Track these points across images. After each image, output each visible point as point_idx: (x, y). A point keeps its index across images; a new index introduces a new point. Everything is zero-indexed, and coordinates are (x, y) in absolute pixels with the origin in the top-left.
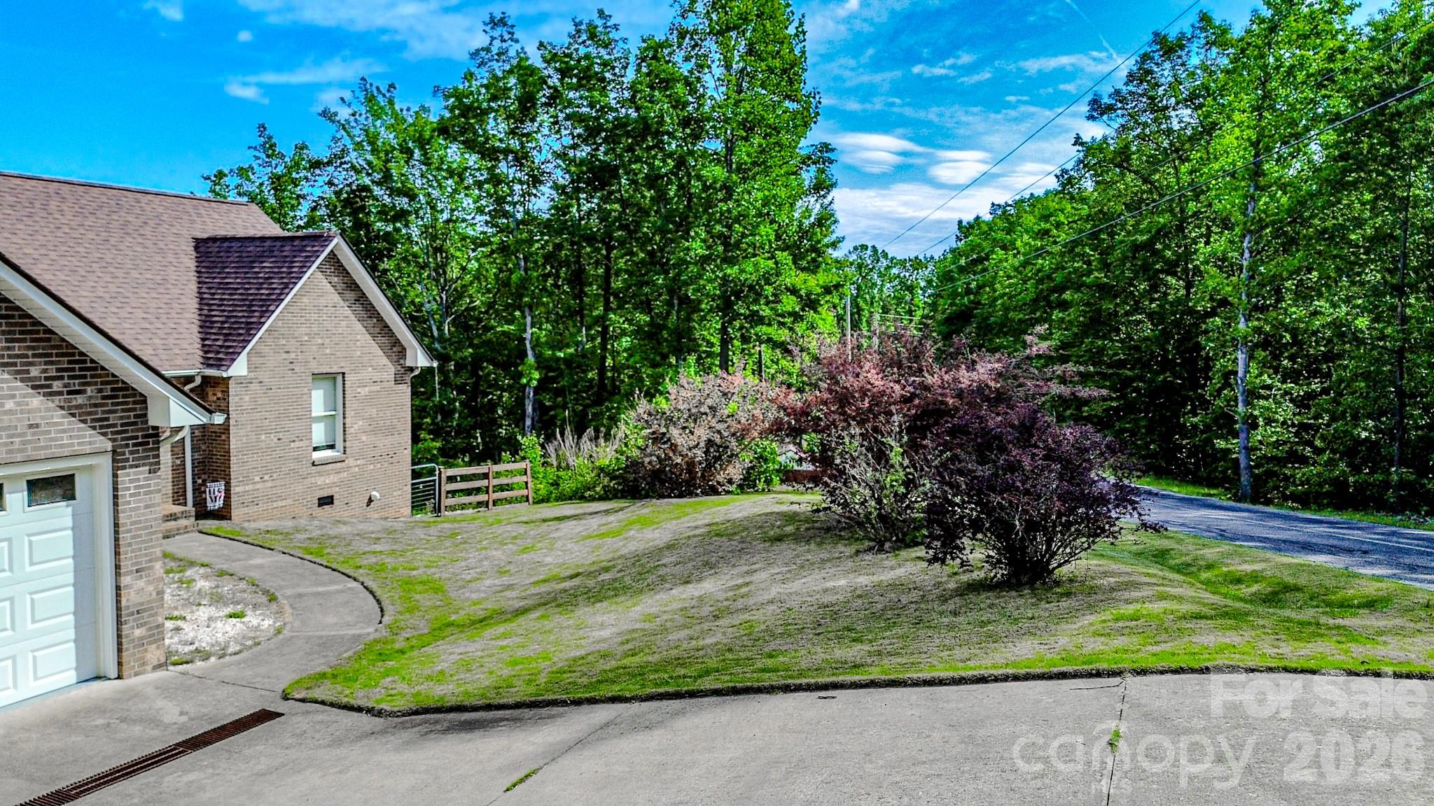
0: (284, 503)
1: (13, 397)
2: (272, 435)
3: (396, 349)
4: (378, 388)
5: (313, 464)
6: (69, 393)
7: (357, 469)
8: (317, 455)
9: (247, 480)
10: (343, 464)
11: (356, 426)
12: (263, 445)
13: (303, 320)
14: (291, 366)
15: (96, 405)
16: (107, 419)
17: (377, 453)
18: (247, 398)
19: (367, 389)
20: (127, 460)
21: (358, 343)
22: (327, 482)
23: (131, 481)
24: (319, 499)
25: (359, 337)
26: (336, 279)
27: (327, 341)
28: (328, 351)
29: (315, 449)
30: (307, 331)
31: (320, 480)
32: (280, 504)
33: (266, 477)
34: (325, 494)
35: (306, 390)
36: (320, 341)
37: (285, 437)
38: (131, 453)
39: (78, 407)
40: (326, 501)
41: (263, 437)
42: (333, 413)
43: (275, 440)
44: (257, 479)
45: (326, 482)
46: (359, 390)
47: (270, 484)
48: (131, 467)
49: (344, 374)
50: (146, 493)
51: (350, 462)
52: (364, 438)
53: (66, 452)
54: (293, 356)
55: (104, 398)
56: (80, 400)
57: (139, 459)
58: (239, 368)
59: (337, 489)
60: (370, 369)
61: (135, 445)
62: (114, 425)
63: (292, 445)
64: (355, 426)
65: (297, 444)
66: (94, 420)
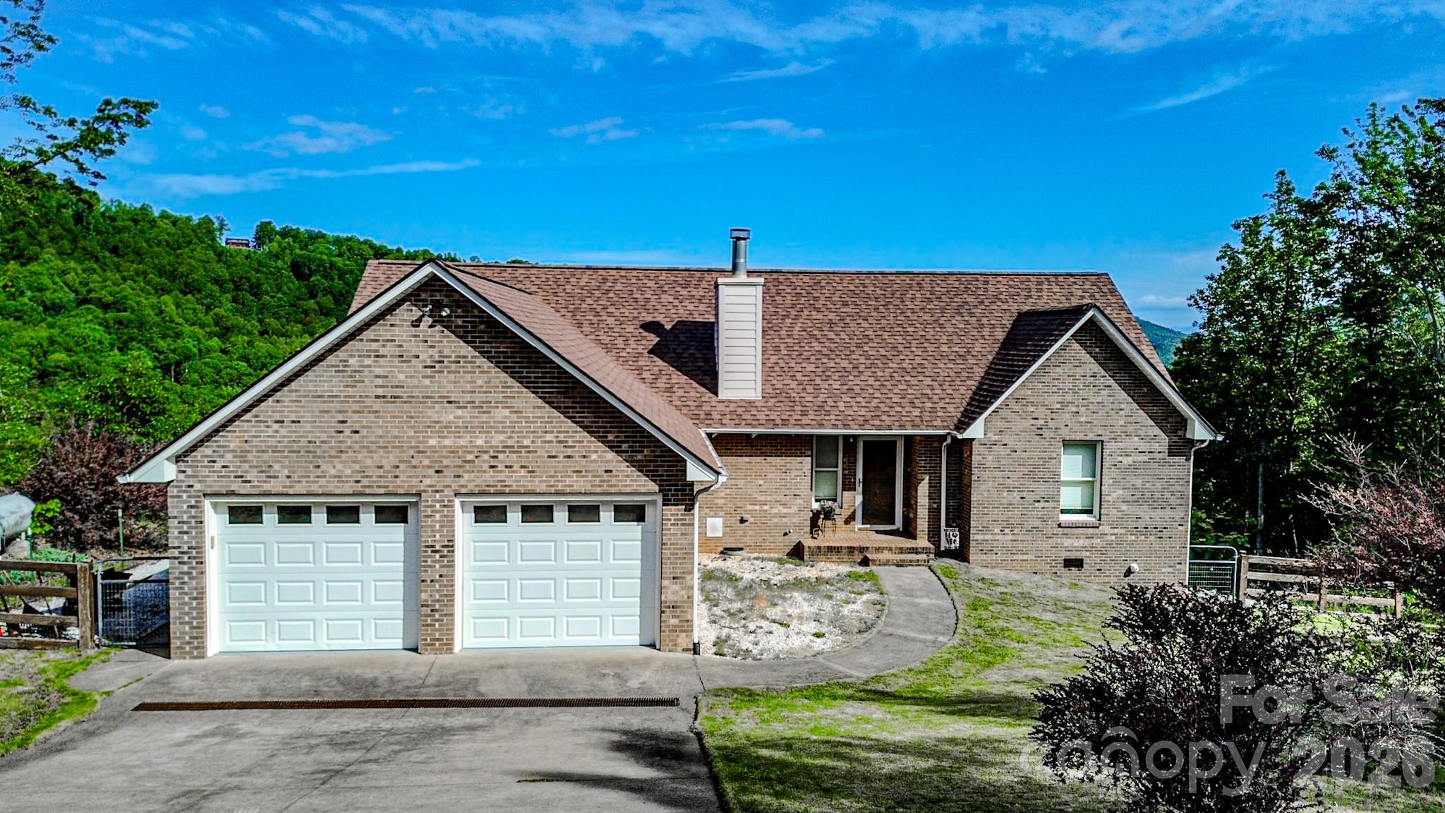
0: (1025, 557)
1: (596, 452)
2: (1015, 494)
3: (1172, 422)
4: (1146, 459)
5: (1059, 526)
6: (632, 452)
7: (1113, 537)
8: (1064, 518)
9: (985, 529)
10: (1096, 531)
11: (1114, 495)
12: (1005, 501)
13: (1055, 389)
14: (1039, 432)
15: (649, 461)
16: (657, 471)
17: (1141, 524)
18: (990, 458)
19: (1130, 458)
20: (670, 500)
21: (1122, 412)
22: (1076, 544)
23: (672, 515)
24: (1065, 560)
25: (1123, 406)
26: (1097, 350)
27: (1083, 409)
28: (1083, 419)
29: (1063, 511)
30: (1060, 399)
31: (1067, 542)
32: (1021, 557)
33: (1007, 531)
34: (1073, 555)
35: (1054, 455)
36: (1074, 409)
37: (1030, 497)
38: (673, 495)
39: (637, 461)
40: (1074, 564)
41: (1005, 494)
42: (1091, 479)
43: (1018, 498)
44: (997, 531)
45: (1074, 545)
46: (1120, 459)
47: (1010, 537)
48: (672, 505)
49: (1102, 442)
50: (683, 525)
51: (1105, 529)
52: (1124, 507)
53: (628, 490)
54: (1041, 422)
55: (655, 456)
56: (639, 457)
57: (678, 500)
58: (976, 431)
59: (1088, 554)
60: (1136, 439)
61: (675, 490)
62: (663, 476)
63: (1037, 504)
64: (1114, 493)
65: (1042, 504)
66: (647, 471)
